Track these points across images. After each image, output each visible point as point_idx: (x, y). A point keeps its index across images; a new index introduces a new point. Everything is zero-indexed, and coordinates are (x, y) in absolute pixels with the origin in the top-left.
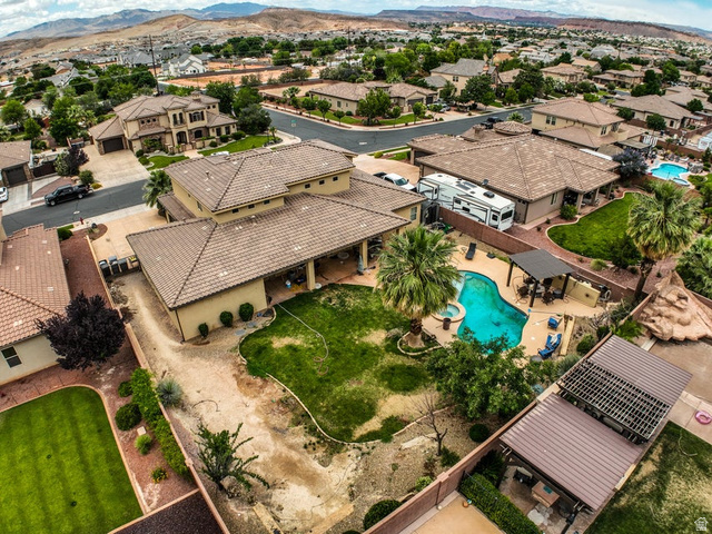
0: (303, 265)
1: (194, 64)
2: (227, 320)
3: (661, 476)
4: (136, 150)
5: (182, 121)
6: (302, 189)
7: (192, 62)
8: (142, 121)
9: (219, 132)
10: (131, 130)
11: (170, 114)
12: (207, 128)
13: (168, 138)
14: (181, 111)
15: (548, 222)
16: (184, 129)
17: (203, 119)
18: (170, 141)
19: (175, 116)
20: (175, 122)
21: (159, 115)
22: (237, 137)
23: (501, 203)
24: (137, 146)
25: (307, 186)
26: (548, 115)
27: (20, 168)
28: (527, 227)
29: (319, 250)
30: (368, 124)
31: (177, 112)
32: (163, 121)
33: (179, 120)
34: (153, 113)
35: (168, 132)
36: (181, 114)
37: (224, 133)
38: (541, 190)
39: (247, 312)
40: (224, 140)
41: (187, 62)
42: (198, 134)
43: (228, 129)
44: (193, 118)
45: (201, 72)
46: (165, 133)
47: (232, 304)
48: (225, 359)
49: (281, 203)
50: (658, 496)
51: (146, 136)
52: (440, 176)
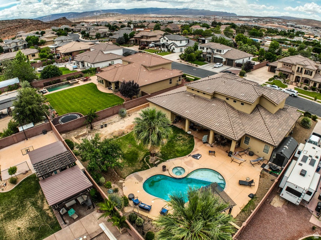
4: (276, 74)
5: (301, 72)
6: (224, 99)
8: (285, 64)
9: (315, 84)
10: (280, 66)
11: (297, 66)
12: (310, 81)
13: (292, 76)
14: (302, 67)
16: (300, 76)
17: (311, 75)
18: (292, 78)
19: (299, 68)
20: (298, 71)
21: (293, 65)
24: (277, 73)
25: (227, 99)
31: (301, 67)
32: (293, 68)
33: (300, 71)
34: (290, 62)
35: (292, 73)
36: (302, 69)
37: (317, 86)
40: (313, 89)
42: (307, 81)
43: (320, 85)
44: (306, 73)
46: (291, 73)
49: (209, 98)
50: (34, 204)
51: (282, 71)
52: (314, 148)
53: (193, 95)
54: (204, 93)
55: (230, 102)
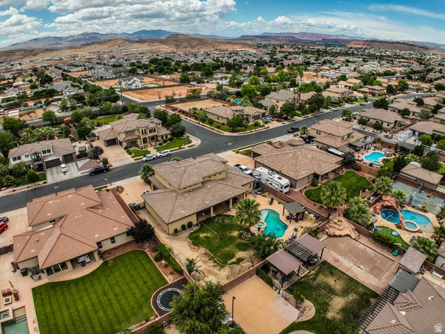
0: (210, 208)
1: (136, 82)
2: (183, 227)
3: (317, 275)
4: (124, 146)
5: (145, 133)
6: (208, 179)
7: (135, 81)
8: (127, 133)
9: (162, 138)
10: (121, 137)
11: (140, 130)
12: (157, 136)
13: (139, 140)
14: (145, 128)
15: (305, 188)
16: (146, 136)
17: (155, 132)
18: (140, 142)
19: (142, 131)
20: (143, 133)
21: (135, 130)
22: (171, 140)
23: (285, 181)
24: (125, 144)
25: (210, 177)
26: (317, 131)
27: (71, 155)
28: (296, 190)
29: (215, 203)
30: (233, 131)
31: (143, 129)
32: (137, 133)
33: (144, 132)
34: (132, 129)
35: (139, 138)
36: (145, 130)
37: (164, 138)
38: (303, 175)
39: (190, 225)
41: (132, 81)
42: (153, 138)
43: (166, 137)
44: (150, 132)
45: (140, 87)
46: (137, 138)
47: (185, 222)
48: (185, 241)
50: (314, 279)
51: (129, 140)
52: (262, 169)
53: (190, 191)
54: (195, 185)
55: (214, 178)
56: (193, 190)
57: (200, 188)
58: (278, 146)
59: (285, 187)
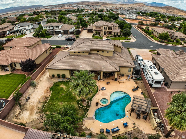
2: (59, 76)
4: (93, 33)
5: (106, 29)
6: (96, 52)
8: (97, 27)
10: (94, 28)
11: (104, 26)
12: (112, 32)
13: (102, 32)
14: (106, 26)
16: (106, 31)
17: (112, 29)
18: (102, 33)
19: (105, 27)
20: (104, 29)
21: (101, 26)
22: (119, 36)
24: (94, 32)
25: (98, 52)
27: (67, 31)
31: (105, 26)
32: (102, 28)
33: (105, 28)
34: (99, 25)
35: (102, 31)
36: (106, 27)
37: (116, 34)
38: (181, 79)
39: (64, 76)
40: (115, 36)
41: (132, 15)
42: (110, 33)
43: (117, 33)
44: (109, 29)
45: (135, 18)
46: (101, 31)
49: (88, 54)
51: (97, 31)
52: (148, 62)
53: (77, 56)
54: (83, 53)
55: (100, 53)
56: (80, 56)
57: (85, 56)
58: (178, 53)
59: (156, 82)
